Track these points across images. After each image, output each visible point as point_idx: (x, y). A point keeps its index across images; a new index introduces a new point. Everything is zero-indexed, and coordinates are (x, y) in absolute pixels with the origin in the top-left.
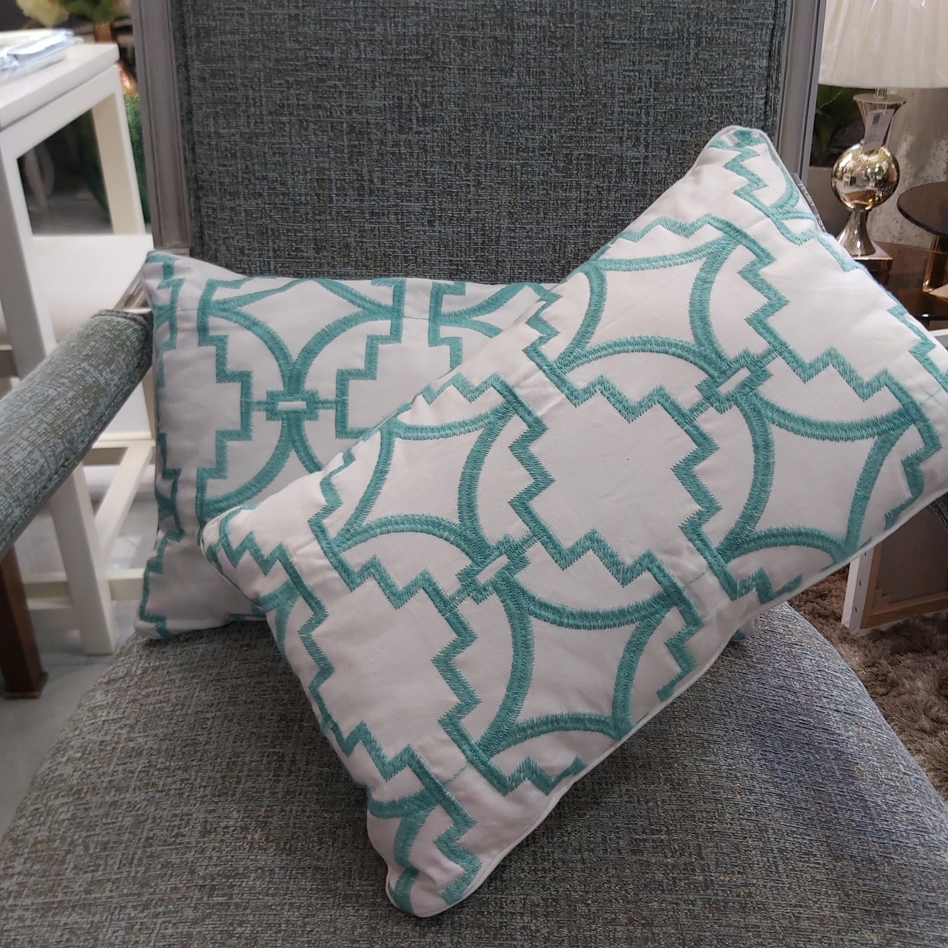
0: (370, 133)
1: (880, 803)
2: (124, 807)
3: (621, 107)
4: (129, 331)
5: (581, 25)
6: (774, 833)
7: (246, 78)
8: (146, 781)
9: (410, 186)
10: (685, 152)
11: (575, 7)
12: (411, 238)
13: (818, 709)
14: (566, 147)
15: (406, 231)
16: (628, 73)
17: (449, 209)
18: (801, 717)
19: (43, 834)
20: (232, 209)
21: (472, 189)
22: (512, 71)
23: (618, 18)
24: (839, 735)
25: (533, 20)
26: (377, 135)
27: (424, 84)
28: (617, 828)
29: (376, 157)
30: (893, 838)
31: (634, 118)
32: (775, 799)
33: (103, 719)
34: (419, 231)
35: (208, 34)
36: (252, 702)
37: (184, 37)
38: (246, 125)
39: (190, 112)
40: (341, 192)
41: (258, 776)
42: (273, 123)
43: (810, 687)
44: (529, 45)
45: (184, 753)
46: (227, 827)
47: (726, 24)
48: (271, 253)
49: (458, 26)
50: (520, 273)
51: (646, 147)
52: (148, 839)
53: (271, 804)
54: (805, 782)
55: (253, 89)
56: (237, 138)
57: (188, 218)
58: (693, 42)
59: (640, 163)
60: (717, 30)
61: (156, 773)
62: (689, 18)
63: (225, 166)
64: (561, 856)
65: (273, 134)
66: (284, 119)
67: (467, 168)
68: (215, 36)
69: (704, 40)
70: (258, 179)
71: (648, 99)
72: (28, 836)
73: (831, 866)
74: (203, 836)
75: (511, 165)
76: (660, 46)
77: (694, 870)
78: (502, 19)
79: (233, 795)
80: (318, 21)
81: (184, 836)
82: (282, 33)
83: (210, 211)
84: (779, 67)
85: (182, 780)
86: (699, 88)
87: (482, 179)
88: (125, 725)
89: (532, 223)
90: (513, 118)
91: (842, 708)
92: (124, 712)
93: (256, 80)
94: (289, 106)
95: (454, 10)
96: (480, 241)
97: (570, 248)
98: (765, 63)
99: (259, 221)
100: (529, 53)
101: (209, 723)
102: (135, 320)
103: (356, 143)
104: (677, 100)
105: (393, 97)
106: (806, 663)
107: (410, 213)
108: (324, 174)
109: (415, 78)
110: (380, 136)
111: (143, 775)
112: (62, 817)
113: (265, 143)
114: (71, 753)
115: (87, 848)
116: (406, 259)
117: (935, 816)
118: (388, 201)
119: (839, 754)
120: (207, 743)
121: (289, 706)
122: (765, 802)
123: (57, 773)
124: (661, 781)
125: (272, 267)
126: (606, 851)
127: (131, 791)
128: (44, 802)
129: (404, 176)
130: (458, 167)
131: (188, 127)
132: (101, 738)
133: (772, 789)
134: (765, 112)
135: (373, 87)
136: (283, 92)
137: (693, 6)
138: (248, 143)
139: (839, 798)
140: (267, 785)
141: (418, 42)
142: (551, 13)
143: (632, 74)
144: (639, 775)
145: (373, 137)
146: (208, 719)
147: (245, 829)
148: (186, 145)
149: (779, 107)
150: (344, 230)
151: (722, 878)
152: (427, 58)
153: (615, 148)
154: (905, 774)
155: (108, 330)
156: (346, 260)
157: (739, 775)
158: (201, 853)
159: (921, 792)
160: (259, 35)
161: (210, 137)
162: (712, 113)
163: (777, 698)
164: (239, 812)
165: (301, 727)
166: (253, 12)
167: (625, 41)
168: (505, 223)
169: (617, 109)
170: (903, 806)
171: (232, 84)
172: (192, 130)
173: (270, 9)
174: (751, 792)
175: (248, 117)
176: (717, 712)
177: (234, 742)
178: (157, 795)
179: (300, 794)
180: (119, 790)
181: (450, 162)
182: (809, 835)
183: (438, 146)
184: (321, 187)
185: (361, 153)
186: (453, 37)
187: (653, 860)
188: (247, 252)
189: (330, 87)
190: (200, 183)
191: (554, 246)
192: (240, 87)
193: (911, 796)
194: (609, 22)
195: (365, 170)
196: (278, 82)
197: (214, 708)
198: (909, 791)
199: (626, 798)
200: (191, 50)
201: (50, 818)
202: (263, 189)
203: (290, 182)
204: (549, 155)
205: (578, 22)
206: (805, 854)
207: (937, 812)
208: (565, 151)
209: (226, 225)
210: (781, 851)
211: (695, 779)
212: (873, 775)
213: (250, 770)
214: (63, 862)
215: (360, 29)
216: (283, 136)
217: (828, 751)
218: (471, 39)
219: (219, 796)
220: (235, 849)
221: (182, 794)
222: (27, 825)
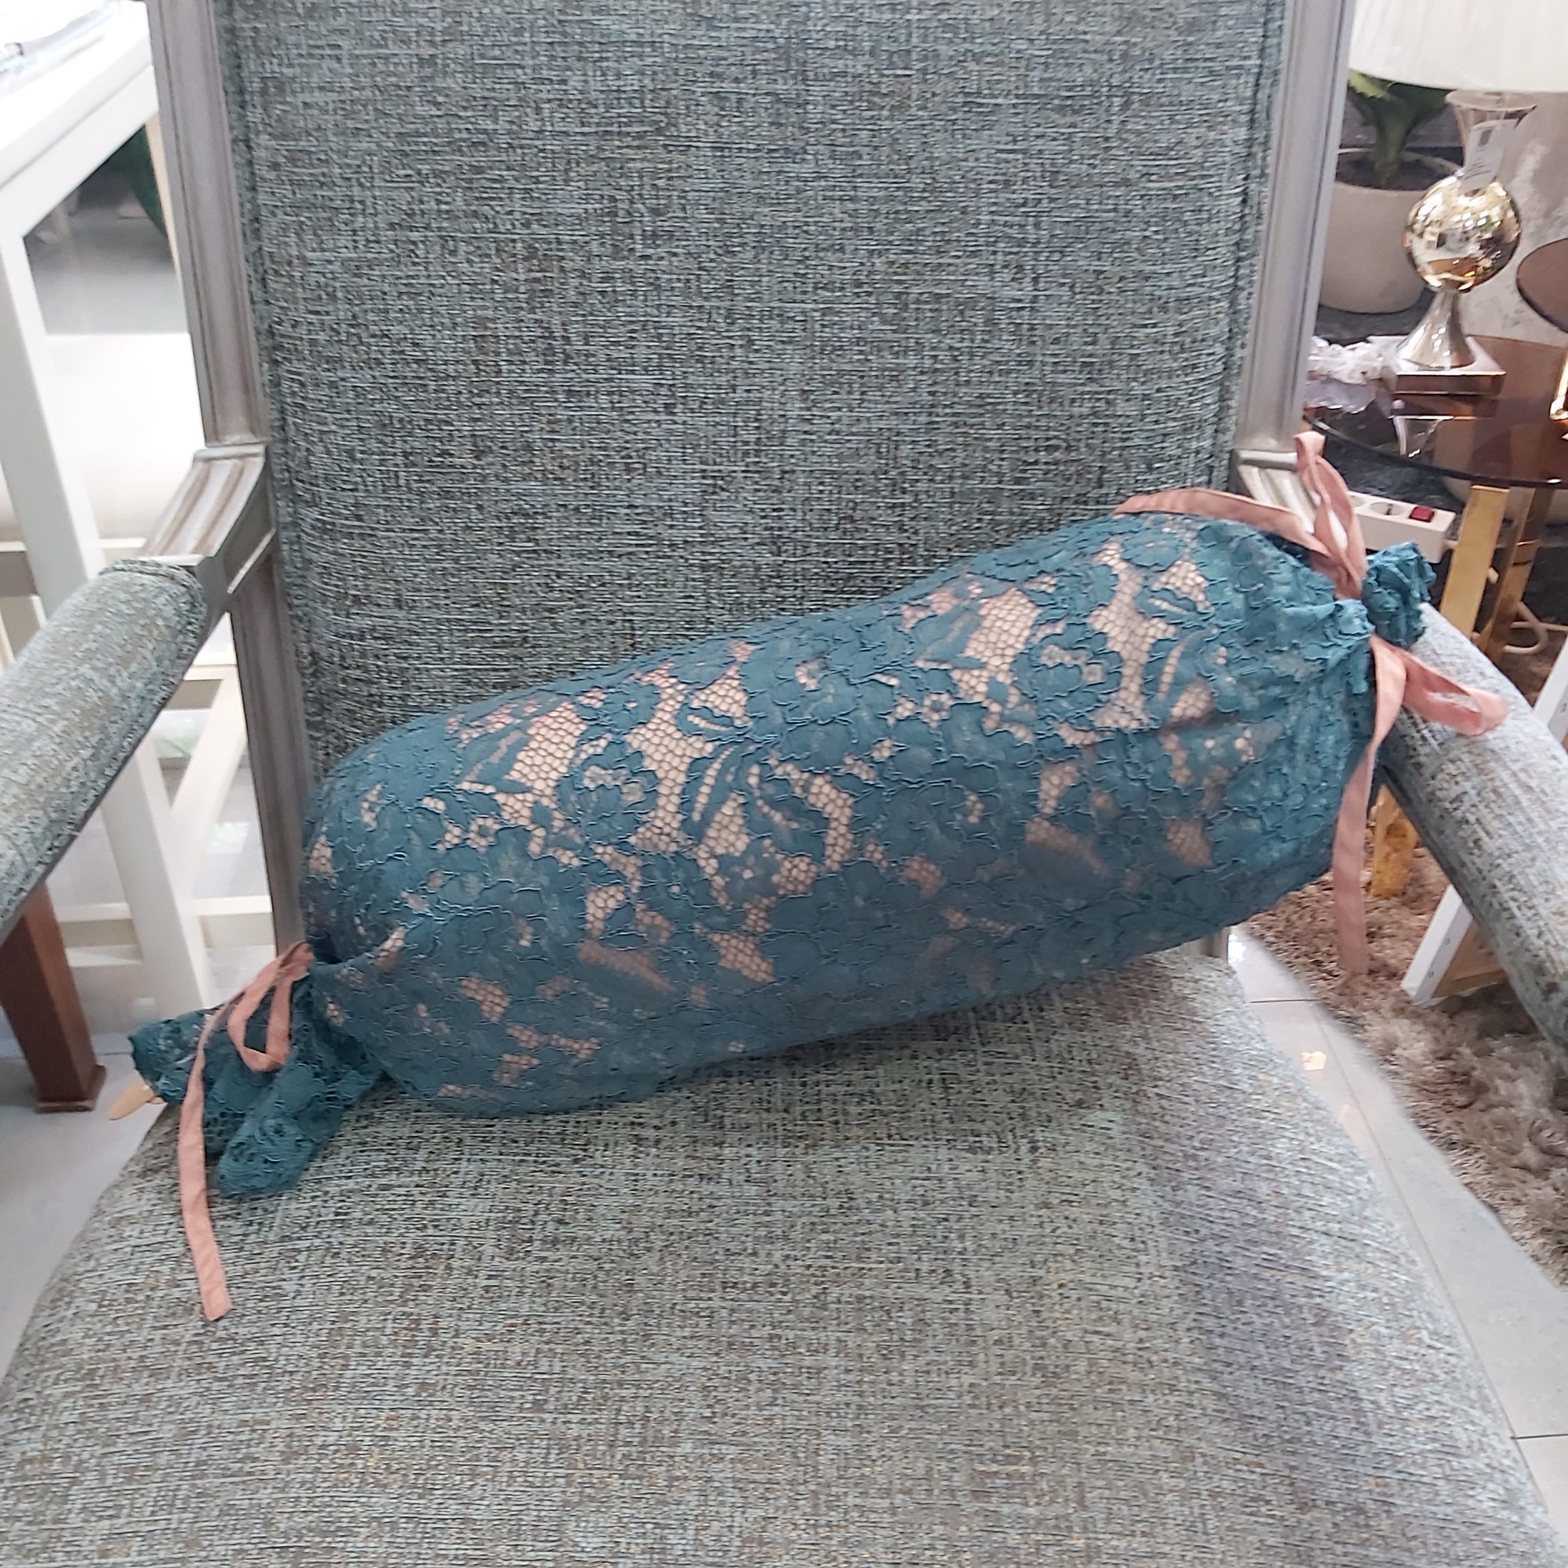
0: (563, 258)
1: (1383, 1403)
2: (163, 1405)
3: (992, 213)
4: (161, 600)
5: (924, 71)
6: (1205, 1463)
7: (349, 166)
8: (198, 1360)
9: (633, 347)
10: (1101, 291)
11: (915, 40)
12: (635, 433)
13: (1295, 1232)
14: (899, 282)
15: (627, 421)
16: (1004, 156)
17: (700, 386)
18: (1265, 1249)
19: (34, 1448)
20: (332, 385)
21: (738, 352)
22: (806, 152)
23: (988, 60)
24: (1327, 1279)
25: (840, 63)
26: (575, 261)
27: (655, 175)
28: (952, 1451)
29: (574, 299)
30: (1400, 1467)
31: (1013, 232)
32: (1210, 1403)
33: (133, 1242)
34: (649, 421)
35: (281, 89)
36: (371, 1223)
37: (241, 91)
38: (350, 245)
39: (257, 220)
40: (515, 358)
41: (378, 1354)
42: (396, 242)
43: (1285, 1191)
44: (833, 107)
45: (259, 1312)
46: (323, 1446)
47: (1175, 70)
48: (400, 460)
49: (711, 74)
50: (821, 492)
51: (1035, 280)
52: (198, 1464)
53: (398, 1405)
54: (1264, 1370)
55: (361, 185)
56: (336, 267)
57: (260, 395)
58: (1117, 101)
59: (1023, 308)
60: (1160, 81)
61: (215, 1346)
62: (1111, 60)
63: (318, 313)
64: (858, 1501)
65: (397, 261)
66: (415, 236)
67: (730, 313)
68: (294, 93)
69: (1136, 98)
70: (374, 336)
71: (1040, 200)
72: (10, 1448)
73: (1292, 1521)
74: (286, 1461)
75: (803, 312)
76: (1061, 109)
77: (1070, 1529)
78: (788, 61)
79: (337, 1388)
80: (468, 66)
81: (255, 1460)
82: (409, 88)
83: (296, 387)
84: (1267, 137)
85: (256, 1361)
86: (1126, 182)
87: (755, 335)
88: (169, 1257)
89: (839, 409)
90: (806, 232)
91: (1335, 1227)
92: (166, 1232)
93: (366, 169)
94: (423, 212)
95: (703, 47)
96: (752, 438)
97: (905, 450)
98: (1242, 133)
99: (378, 407)
100: (834, 122)
101: (302, 1257)
102: (172, 578)
103: (539, 275)
104: (1088, 201)
105: (602, 196)
106: (1281, 1147)
107: (633, 392)
108: (486, 328)
109: (639, 165)
110: (579, 263)
111: (194, 1348)
112: (66, 1417)
113: (384, 276)
114: (79, 1301)
115: (102, 1477)
116: (628, 469)
117: (1473, 1423)
118: (596, 372)
119: (1322, 1317)
120: (298, 1293)
121: (430, 1231)
122: (1192, 1406)
123: (59, 1337)
124: (1028, 1369)
125: (402, 482)
126: (929, 1491)
127: (174, 1375)
128: (38, 1389)
129: (623, 329)
130: (714, 316)
131: (254, 245)
132: (130, 1279)
133: (1206, 1383)
134: (1242, 217)
135: (567, 181)
136: (412, 189)
137: (1118, 39)
138: (356, 275)
139: (1316, 1395)
140: (392, 1373)
141: (642, 102)
142: (872, 53)
143: (1011, 156)
144: (992, 1358)
145: (569, 265)
146: (299, 1251)
147: (353, 1449)
148: (252, 273)
149: (1265, 208)
150: (522, 420)
151: (1115, 1543)
152: (659, 131)
153: (983, 283)
154: (1430, 1347)
155: (127, 602)
156: (527, 470)
157: (1154, 1358)
158: (282, 1490)
159: (1454, 1379)
160: (368, 93)
161: (290, 263)
162: (1147, 223)
163: (1227, 1215)
164: (344, 1418)
165: (449, 1268)
166: (357, 52)
167: (1000, 101)
168: (795, 408)
169: (985, 218)
170: (1421, 1406)
171: (324, 175)
172: (260, 249)
173: (386, 46)
174: (1173, 1389)
175: (354, 232)
176: (1125, 1243)
177: (342, 1294)
178: (216, 1386)
179: (444, 1388)
180: (155, 1374)
181: (700, 307)
182: (1261, 1466)
183: (679, 280)
184: (481, 349)
185: (548, 293)
186: (703, 94)
187: (1005, 1509)
188: (360, 456)
189: (495, 181)
190: (278, 339)
191: (879, 445)
192: (339, 181)
193: (1438, 1388)
194: (972, 66)
195: (556, 321)
196: (402, 172)
197: (310, 1232)
198: (1434, 1379)
199: (968, 1399)
200: (254, 116)
201: (46, 1417)
202: (382, 353)
203: (429, 342)
204: (869, 294)
205: (919, 66)
206: (1253, 1500)
207: (1476, 1413)
208: (897, 289)
209: (323, 410)
210: (1213, 1495)
211: (1082, 1366)
212: (1376, 1351)
213: (365, 1345)
214: (65, 1499)
215: (542, 81)
216: (414, 264)
217: (1305, 1310)
218: (733, 97)
219: (314, 1390)
220: (336, 1486)
221: (255, 1384)
222: (11, 1428)
